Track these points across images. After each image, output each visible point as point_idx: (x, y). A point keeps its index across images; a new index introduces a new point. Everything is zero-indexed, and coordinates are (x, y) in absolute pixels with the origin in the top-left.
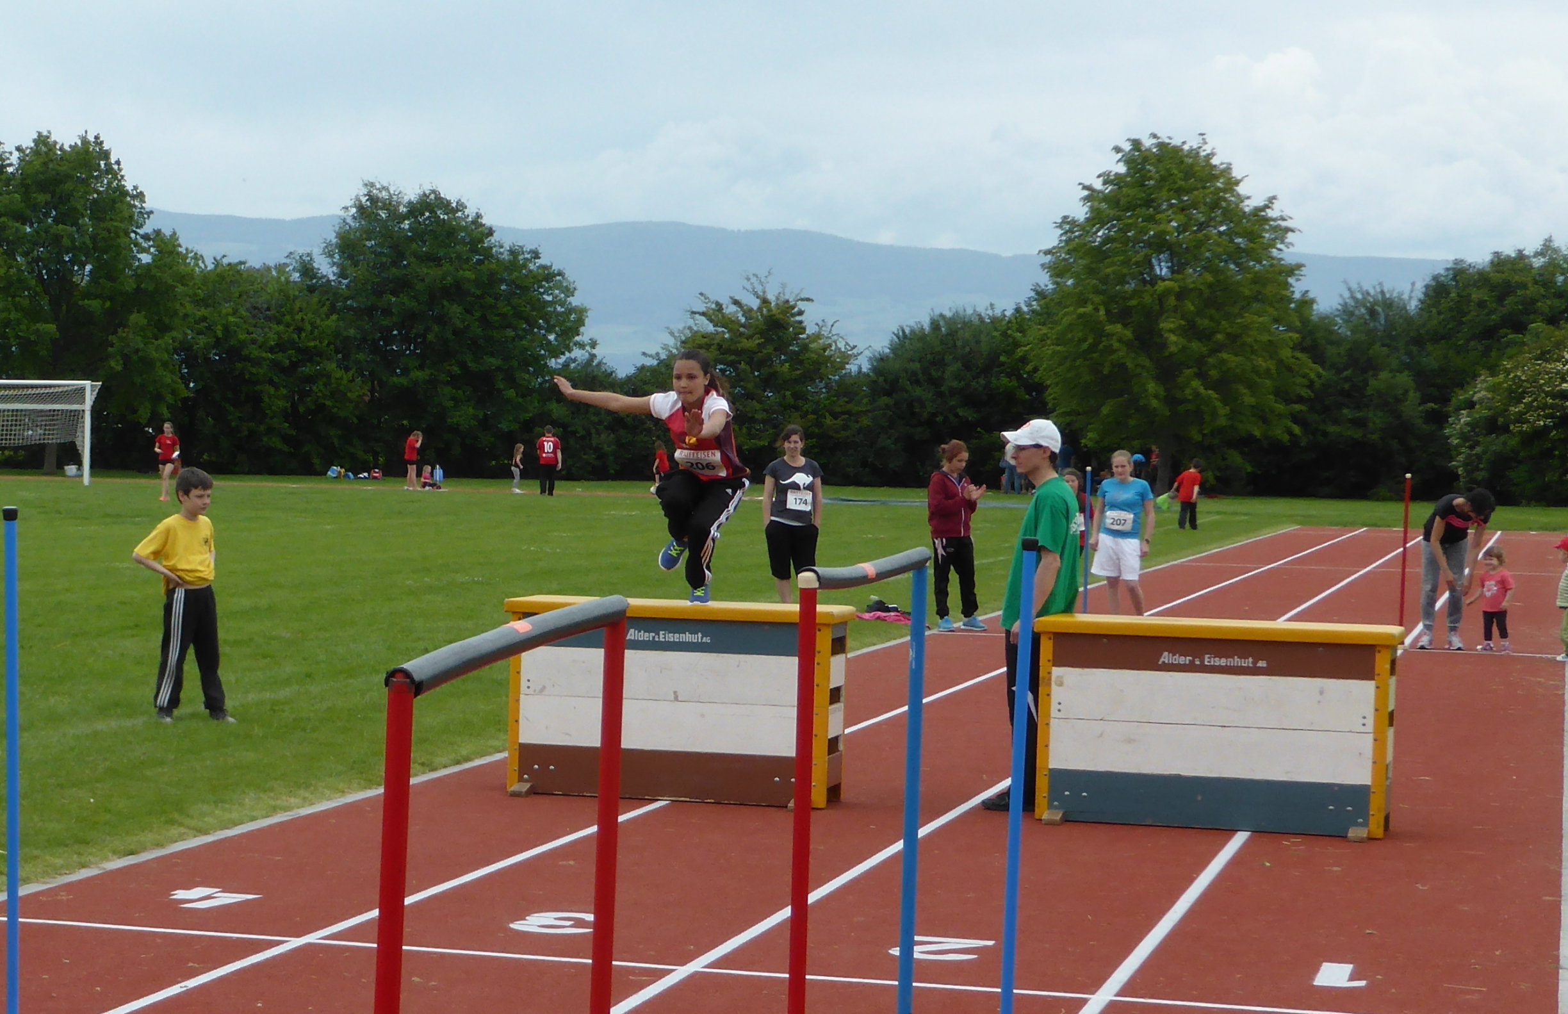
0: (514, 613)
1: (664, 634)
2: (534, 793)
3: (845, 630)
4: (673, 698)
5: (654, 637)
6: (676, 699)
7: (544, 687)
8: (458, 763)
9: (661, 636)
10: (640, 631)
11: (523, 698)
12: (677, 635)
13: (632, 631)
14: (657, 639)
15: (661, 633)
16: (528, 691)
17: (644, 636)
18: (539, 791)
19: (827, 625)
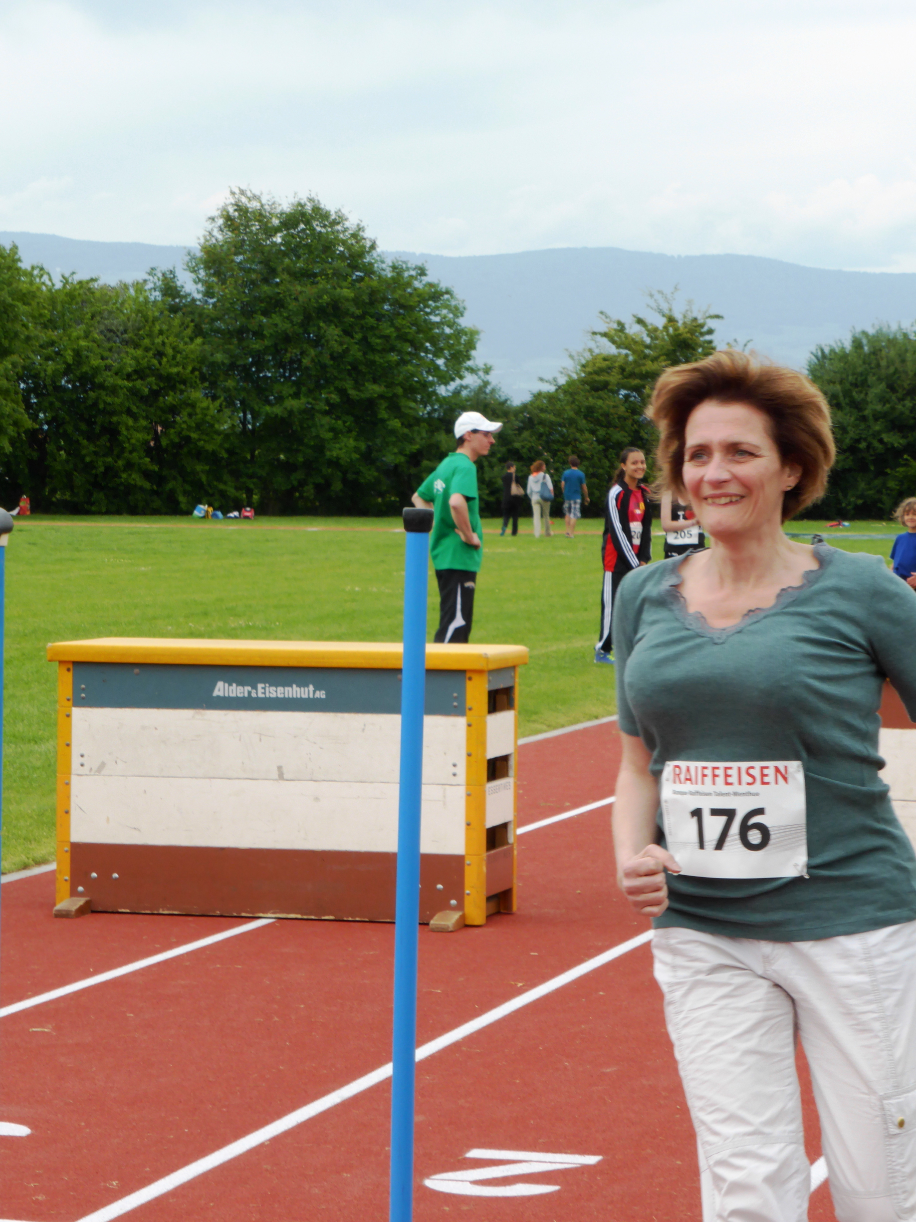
0: (61, 662)
1: (264, 688)
2: (93, 912)
3: (513, 678)
4: (277, 777)
5: (249, 693)
6: (281, 776)
7: (103, 765)
9: (260, 690)
10: (230, 685)
11: (74, 780)
12: (280, 689)
13: (220, 684)
14: (254, 695)
15: (260, 686)
16: (82, 770)
17: (237, 691)
18: (100, 909)
19: (480, 672)
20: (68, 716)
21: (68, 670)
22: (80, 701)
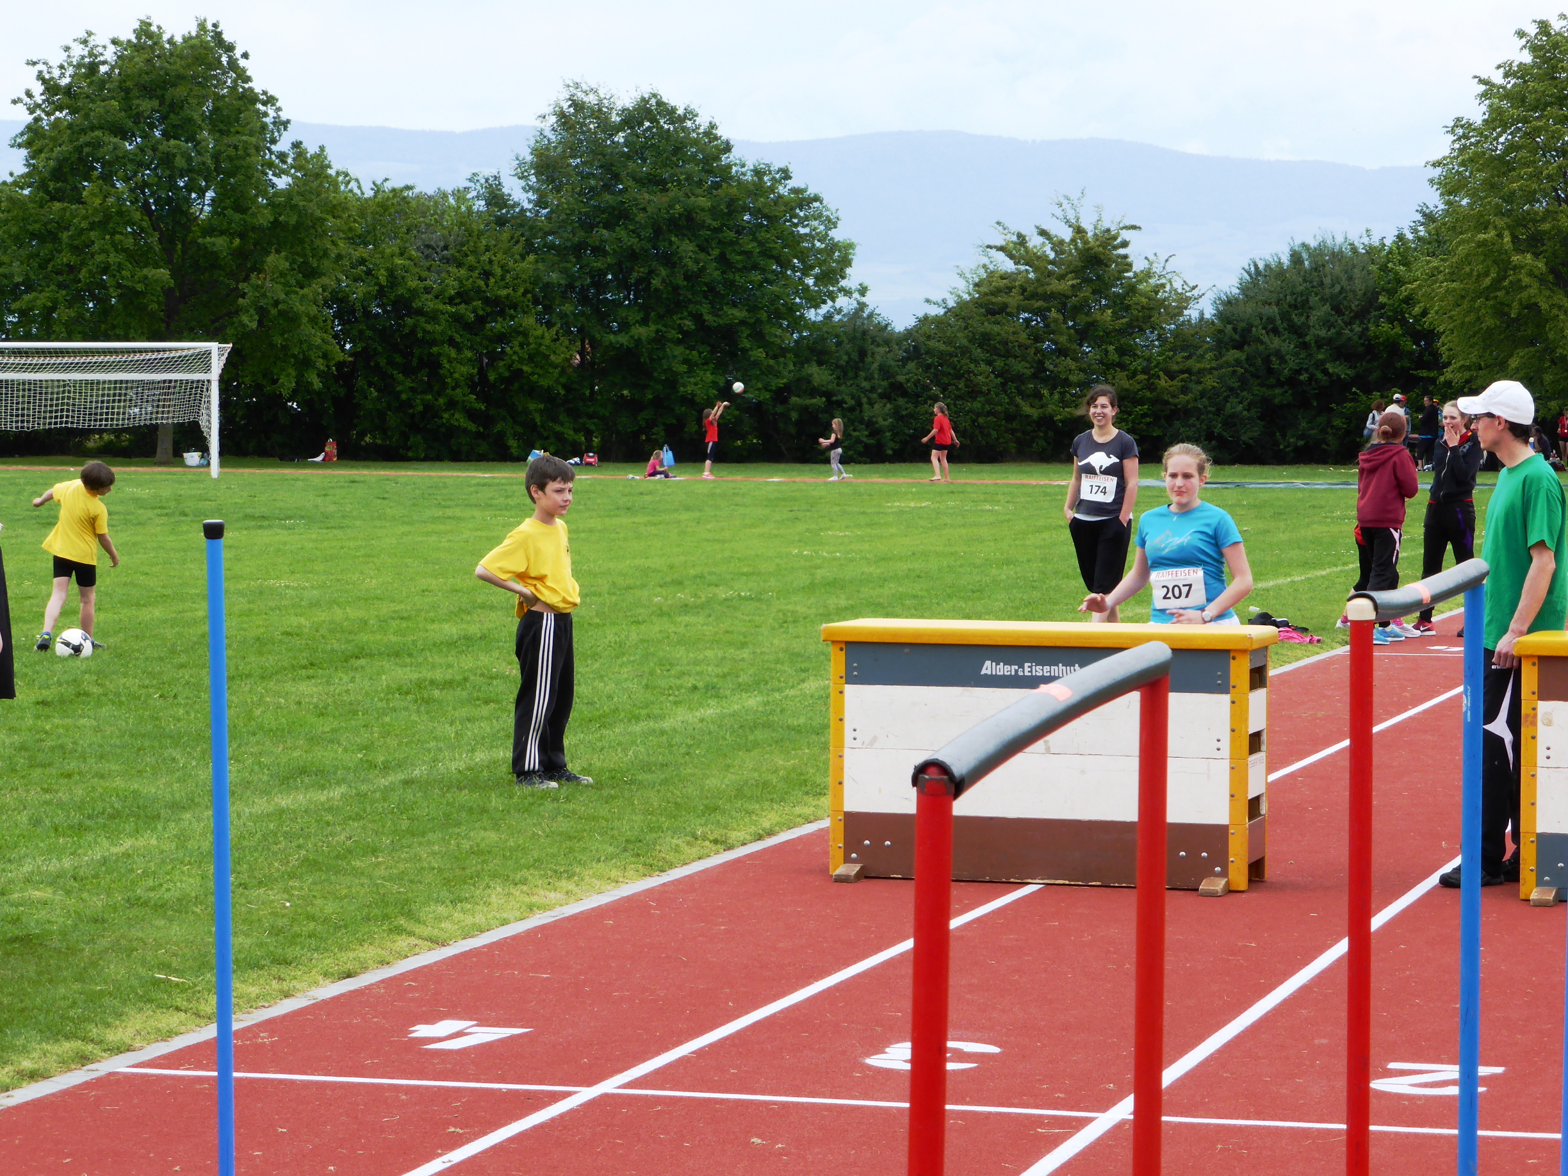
0: (834, 642)
1: (1031, 667)
2: (866, 877)
3: (1266, 656)
4: (1043, 751)
5: (1016, 671)
6: (1048, 750)
7: (875, 739)
8: (760, 838)
9: (1027, 669)
10: (997, 664)
11: (847, 753)
12: (1046, 668)
13: (988, 663)
14: (1020, 673)
15: (1027, 665)
16: (854, 744)
17: (1004, 670)
18: (873, 875)
19: (1244, 651)
20: (841, 692)
21: (841, 649)
22: (851, 679)
